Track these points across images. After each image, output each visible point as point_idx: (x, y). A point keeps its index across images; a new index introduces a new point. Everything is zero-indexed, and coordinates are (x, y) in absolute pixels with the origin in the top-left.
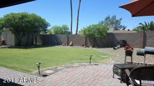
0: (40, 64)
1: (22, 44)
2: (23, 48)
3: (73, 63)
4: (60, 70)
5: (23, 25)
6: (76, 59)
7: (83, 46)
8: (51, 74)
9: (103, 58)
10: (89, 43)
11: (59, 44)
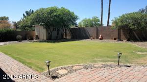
0: (50, 62)
1: (52, 39)
2: (52, 42)
3: (95, 62)
4: (76, 70)
5: (52, 19)
6: (101, 57)
7: (115, 39)
8: (63, 75)
9: (140, 56)
10: (122, 36)
11: (87, 37)
